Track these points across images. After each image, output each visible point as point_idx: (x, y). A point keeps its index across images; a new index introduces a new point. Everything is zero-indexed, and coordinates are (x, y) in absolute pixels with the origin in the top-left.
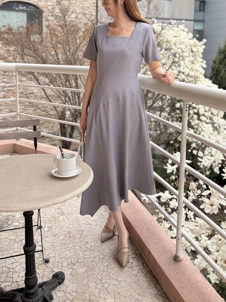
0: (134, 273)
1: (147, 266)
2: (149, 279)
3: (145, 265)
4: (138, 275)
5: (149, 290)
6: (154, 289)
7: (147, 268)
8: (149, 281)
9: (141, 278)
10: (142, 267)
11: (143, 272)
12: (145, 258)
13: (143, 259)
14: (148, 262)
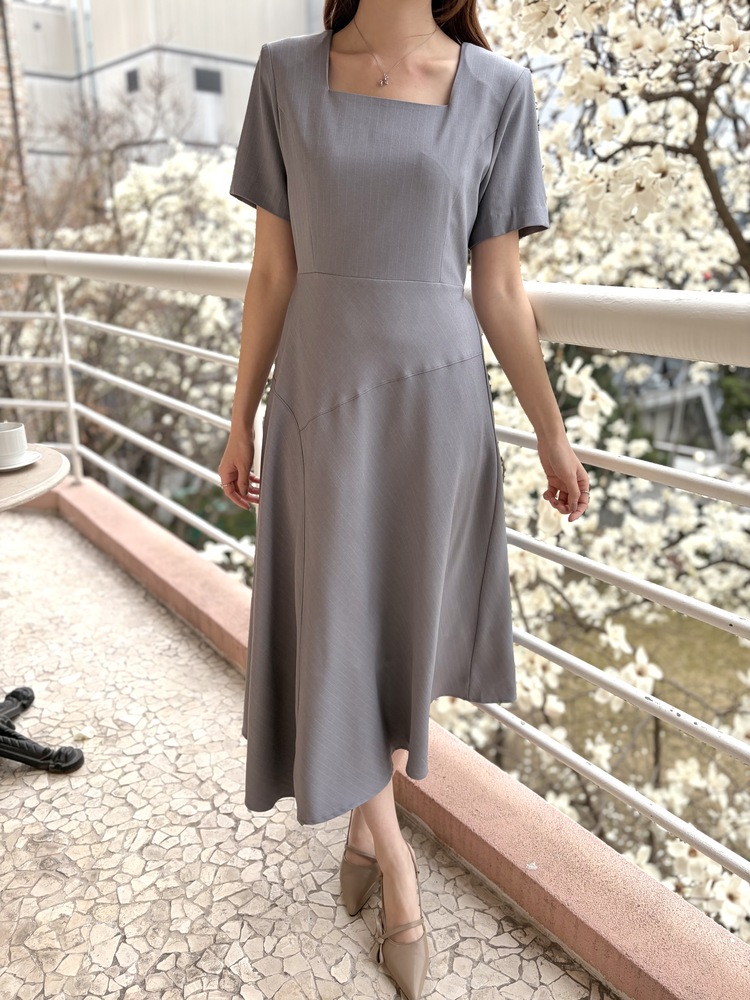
0: (182, 662)
1: (208, 646)
2: (212, 665)
3: (203, 647)
4: (190, 664)
5: (215, 681)
6: (225, 677)
7: (209, 650)
8: (211, 668)
9: (195, 667)
10: (197, 651)
11: (199, 658)
12: (203, 635)
13: (199, 638)
14: (208, 641)
